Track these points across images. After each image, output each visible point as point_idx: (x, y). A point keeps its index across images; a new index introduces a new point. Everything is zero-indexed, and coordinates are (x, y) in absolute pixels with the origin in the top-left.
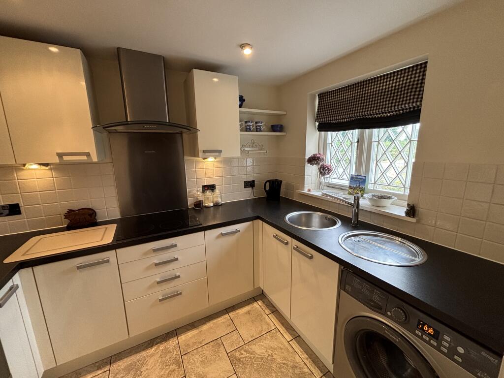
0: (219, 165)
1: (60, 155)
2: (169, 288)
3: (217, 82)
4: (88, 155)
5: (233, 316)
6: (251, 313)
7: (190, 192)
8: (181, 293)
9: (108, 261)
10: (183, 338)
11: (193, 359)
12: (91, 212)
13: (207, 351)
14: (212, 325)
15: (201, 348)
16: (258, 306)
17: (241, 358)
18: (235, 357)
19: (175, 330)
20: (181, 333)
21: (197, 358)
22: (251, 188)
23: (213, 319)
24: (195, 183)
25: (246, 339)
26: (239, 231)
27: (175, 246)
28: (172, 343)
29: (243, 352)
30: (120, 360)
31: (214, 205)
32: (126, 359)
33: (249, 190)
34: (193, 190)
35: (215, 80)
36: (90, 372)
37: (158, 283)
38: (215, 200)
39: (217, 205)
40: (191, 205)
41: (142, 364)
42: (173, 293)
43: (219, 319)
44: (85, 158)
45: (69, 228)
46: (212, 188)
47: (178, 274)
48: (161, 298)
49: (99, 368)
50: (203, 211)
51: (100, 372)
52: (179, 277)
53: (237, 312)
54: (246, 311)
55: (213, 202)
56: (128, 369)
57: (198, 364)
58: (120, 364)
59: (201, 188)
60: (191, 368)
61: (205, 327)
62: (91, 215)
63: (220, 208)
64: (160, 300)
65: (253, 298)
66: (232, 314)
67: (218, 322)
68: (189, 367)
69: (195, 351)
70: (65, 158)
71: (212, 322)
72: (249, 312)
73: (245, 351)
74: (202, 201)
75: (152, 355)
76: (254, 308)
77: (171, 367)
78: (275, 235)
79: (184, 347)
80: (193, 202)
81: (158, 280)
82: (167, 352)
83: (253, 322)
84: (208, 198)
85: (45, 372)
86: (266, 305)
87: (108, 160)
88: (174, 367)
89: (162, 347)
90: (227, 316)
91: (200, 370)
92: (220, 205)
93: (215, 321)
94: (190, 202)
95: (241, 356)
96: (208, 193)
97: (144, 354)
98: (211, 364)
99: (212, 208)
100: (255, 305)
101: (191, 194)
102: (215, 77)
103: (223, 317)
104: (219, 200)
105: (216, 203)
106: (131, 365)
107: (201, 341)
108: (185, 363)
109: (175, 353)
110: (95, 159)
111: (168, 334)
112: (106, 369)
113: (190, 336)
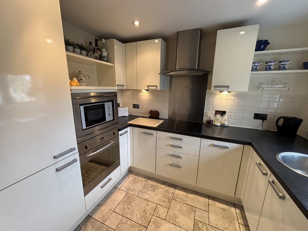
0: (233, 98)
1: (148, 86)
2: (176, 161)
3: (243, 34)
4: (156, 86)
5: (211, 203)
6: (226, 211)
7: (206, 113)
8: (180, 167)
9: (152, 134)
10: (177, 191)
11: (176, 205)
12: (157, 113)
13: (185, 208)
14: (195, 197)
15: (183, 203)
16: (235, 212)
17: (201, 229)
18: (198, 225)
19: (176, 186)
20: (178, 189)
21: (178, 206)
22: (261, 121)
23: (198, 195)
24: (210, 108)
25: (212, 223)
26: (228, 148)
27: (182, 140)
28: (172, 190)
29: (205, 227)
30: (151, 180)
31: (221, 126)
32: (153, 182)
33: (260, 121)
34: (208, 112)
35: (242, 33)
36: (142, 177)
37: (171, 155)
38: (223, 122)
39: (223, 126)
40: (205, 121)
41: (157, 189)
42: (177, 165)
43: (201, 198)
44: (155, 88)
45: (150, 117)
46: (223, 113)
47: (181, 156)
48: (170, 163)
49: (144, 178)
50: (212, 127)
51: (144, 179)
52: (181, 157)
53: (216, 203)
54: (222, 207)
55: (220, 123)
56: (152, 186)
57: (177, 209)
58: (151, 182)
59: (215, 112)
60: (173, 208)
61: (191, 196)
62: (157, 114)
63: (226, 129)
64: (170, 165)
65: (234, 204)
66: (211, 202)
67: (199, 199)
68: (173, 206)
69: (179, 202)
70: (150, 88)
71: (196, 196)
72: (224, 210)
73: (206, 228)
74: (213, 121)
75: (162, 188)
76: (230, 210)
77: (166, 199)
78: (258, 163)
79: (175, 196)
80: (206, 120)
81: (171, 154)
82: (167, 191)
83: (223, 217)
84: (218, 120)
85: (130, 166)
86: (242, 216)
87: (168, 90)
88: (167, 200)
89: (167, 188)
90: (207, 200)
91: (177, 213)
92: (225, 127)
93: (198, 197)
94: (205, 119)
95: (202, 228)
96: (218, 116)
97: (160, 185)
98: (183, 215)
99: (219, 127)
100: (233, 209)
101: (207, 114)
102: (241, 31)
103: (204, 198)
104: (226, 123)
105: (223, 125)
106: (153, 185)
107: (185, 200)
108: (172, 203)
109: (170, 195)
110: (159, 89)
111: (172, 184)
112: (146, 180)
113: (181, 194)
